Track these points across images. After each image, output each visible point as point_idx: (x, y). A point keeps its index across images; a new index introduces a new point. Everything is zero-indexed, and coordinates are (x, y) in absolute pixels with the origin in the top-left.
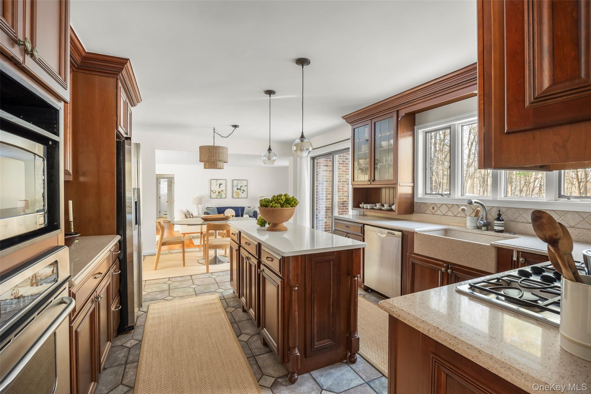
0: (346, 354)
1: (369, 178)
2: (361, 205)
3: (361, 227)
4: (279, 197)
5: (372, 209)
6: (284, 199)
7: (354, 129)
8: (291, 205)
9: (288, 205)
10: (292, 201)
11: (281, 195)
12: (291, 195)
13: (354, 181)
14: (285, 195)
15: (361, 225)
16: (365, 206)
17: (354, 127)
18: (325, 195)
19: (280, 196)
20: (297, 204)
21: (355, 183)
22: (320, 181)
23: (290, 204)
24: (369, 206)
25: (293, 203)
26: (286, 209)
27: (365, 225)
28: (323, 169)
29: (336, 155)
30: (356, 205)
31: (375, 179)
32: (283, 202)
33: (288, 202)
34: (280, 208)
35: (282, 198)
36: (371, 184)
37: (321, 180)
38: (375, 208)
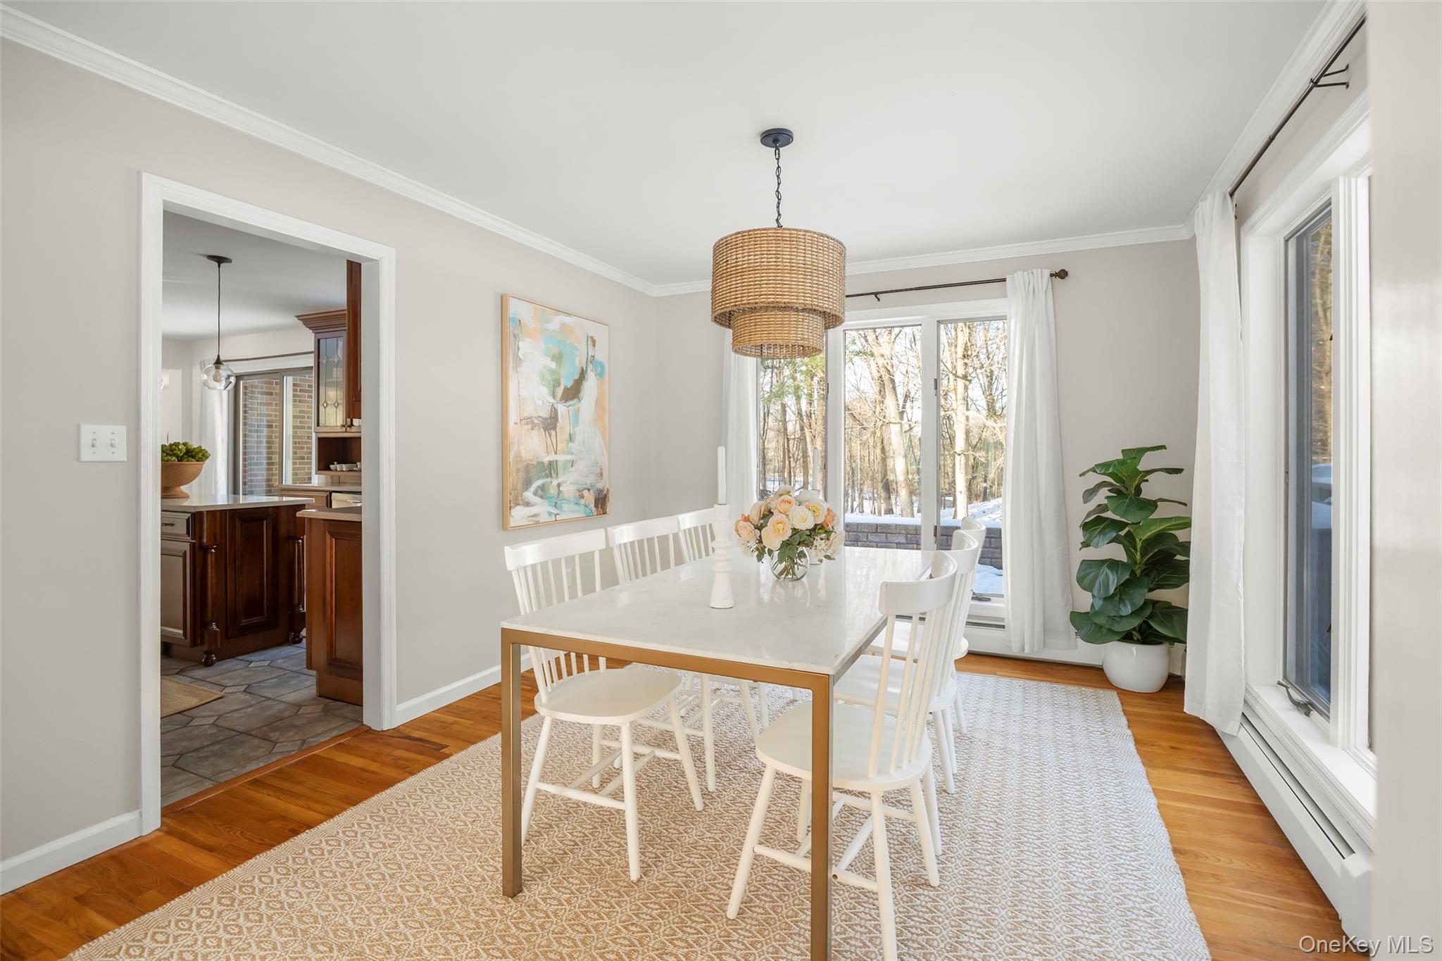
0: (288, 636)
1: (343, 422)
2: (332, 466)
3: (327, 497)
4: (174, 447)
5: (350, 470)
6: (184, 450)
7: (319, 340)
8: (197, 459)
9: (190, 458)
10: (198, 453)
11: (179, 443)
12: (194, 445)
13: (318, 425)
14: (185, 444)
15: (325, 494)
16: (338, 467)
17: (319, 336)
18: (264, 455)
19: (177, 444)
20: (207, 458)
21: (320, 429)
22: (252, 425)
23: (193, 457)
24: (344, 467)
25: (200, 455)
26: (187, 465)
27: (333, 494)
28: (259, 401)
29: (288, 377)
30: (324, 466)
31: (354, 424)
32: (182, 454)
33: (190, 454)
34: (176, 462)
35: (180, 447)
36: (346, 432)
37: (256, 424)
38: (355, 469)
